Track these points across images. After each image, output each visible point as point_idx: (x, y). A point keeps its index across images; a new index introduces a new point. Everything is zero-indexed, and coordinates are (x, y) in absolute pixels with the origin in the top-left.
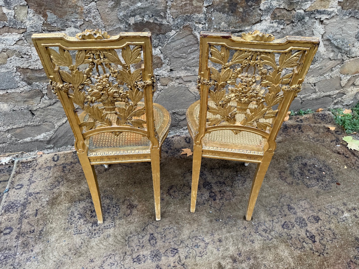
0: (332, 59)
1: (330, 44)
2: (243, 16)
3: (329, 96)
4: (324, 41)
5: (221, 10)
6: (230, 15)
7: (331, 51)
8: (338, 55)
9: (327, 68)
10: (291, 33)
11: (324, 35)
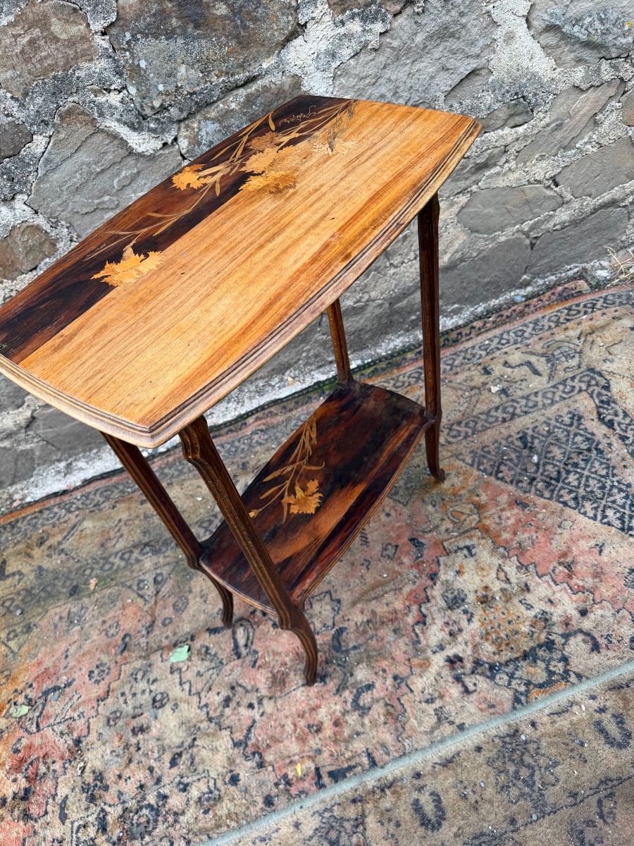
0: (583, 86)
1: (562, 39)
2: (236, 27)
3: (613, 203)
4: (540, 34)
5: (158, 29)
6: (194, 38)
7: (574, 63)
8: (599, 69)
9: (577, 118)
10: (419, 39)
11: (534, 16)
